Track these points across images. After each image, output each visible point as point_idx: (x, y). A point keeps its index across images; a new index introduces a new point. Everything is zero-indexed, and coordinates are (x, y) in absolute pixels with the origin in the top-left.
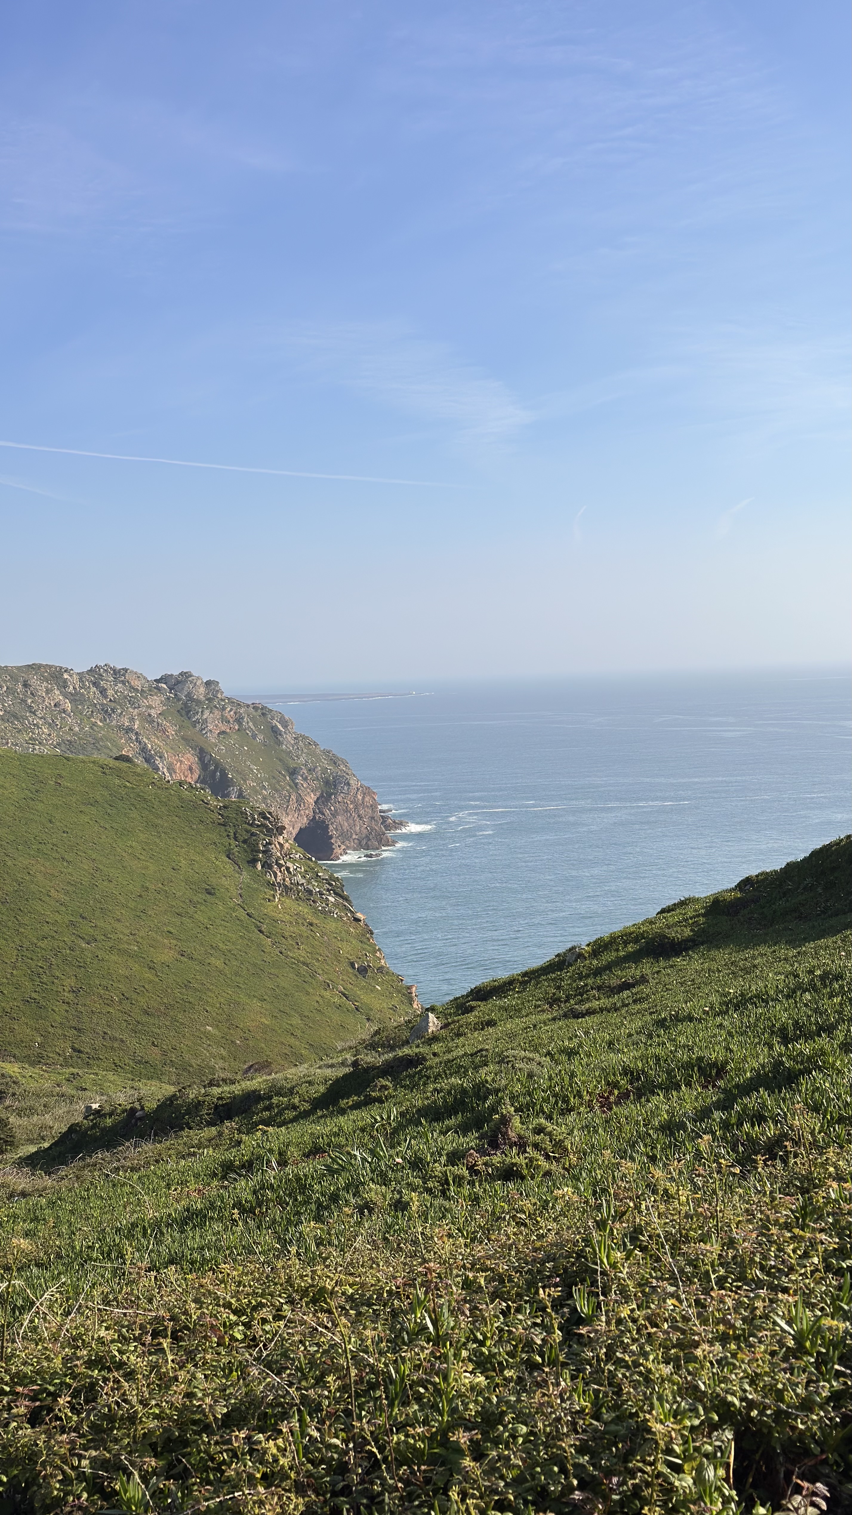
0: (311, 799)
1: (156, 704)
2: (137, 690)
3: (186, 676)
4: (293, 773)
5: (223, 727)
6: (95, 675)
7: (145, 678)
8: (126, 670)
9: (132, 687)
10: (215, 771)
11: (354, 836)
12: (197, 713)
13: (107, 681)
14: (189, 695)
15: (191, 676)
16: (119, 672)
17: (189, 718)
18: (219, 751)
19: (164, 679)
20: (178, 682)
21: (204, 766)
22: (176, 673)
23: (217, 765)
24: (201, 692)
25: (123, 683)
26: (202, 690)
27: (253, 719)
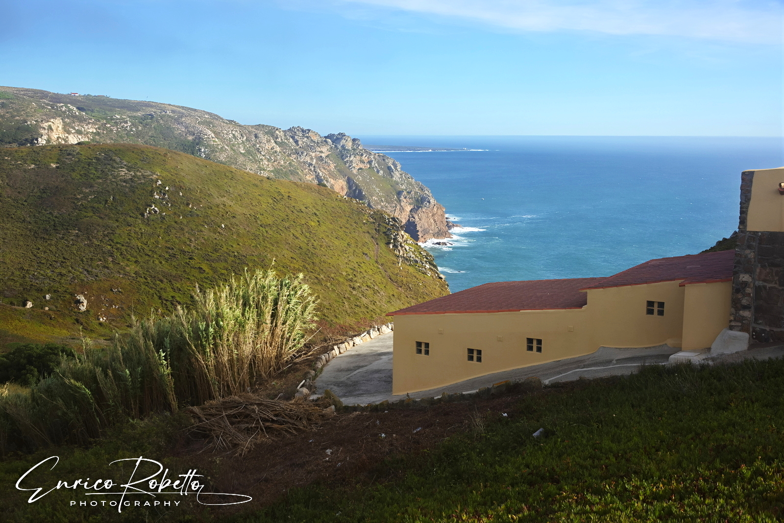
0: (408, 208)
1: (325, 150)
2: (314, 142)
3: (342, 135)
4: (399, 193)
5: (362, 166)
6: (292, 132)
7: (319, 135)
8: (309, 130)
9: (312, 140)
10: (355, 190)
11: (431, 232)
12: (347, 157)
13: (299, 136)
14: (343, 147)
15: (345, 136)
16: (306, 131)
17: (343, 159)
18: (359, 180)
19: (330, 136)
20: (337, 139)
21: (350, 187)
22: (336, 133)
23: (357, 186)
24: (349, 145)
25: (307, 137)
26: (350, 144)
27: (378, 163)
